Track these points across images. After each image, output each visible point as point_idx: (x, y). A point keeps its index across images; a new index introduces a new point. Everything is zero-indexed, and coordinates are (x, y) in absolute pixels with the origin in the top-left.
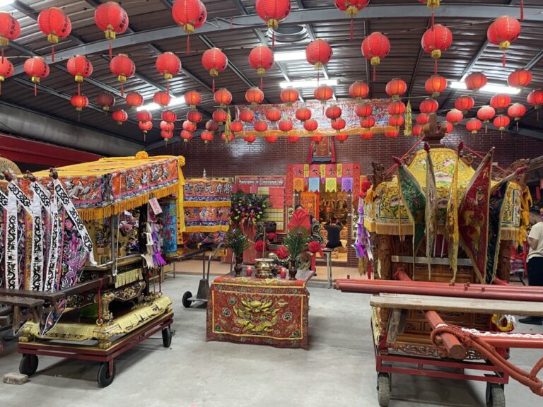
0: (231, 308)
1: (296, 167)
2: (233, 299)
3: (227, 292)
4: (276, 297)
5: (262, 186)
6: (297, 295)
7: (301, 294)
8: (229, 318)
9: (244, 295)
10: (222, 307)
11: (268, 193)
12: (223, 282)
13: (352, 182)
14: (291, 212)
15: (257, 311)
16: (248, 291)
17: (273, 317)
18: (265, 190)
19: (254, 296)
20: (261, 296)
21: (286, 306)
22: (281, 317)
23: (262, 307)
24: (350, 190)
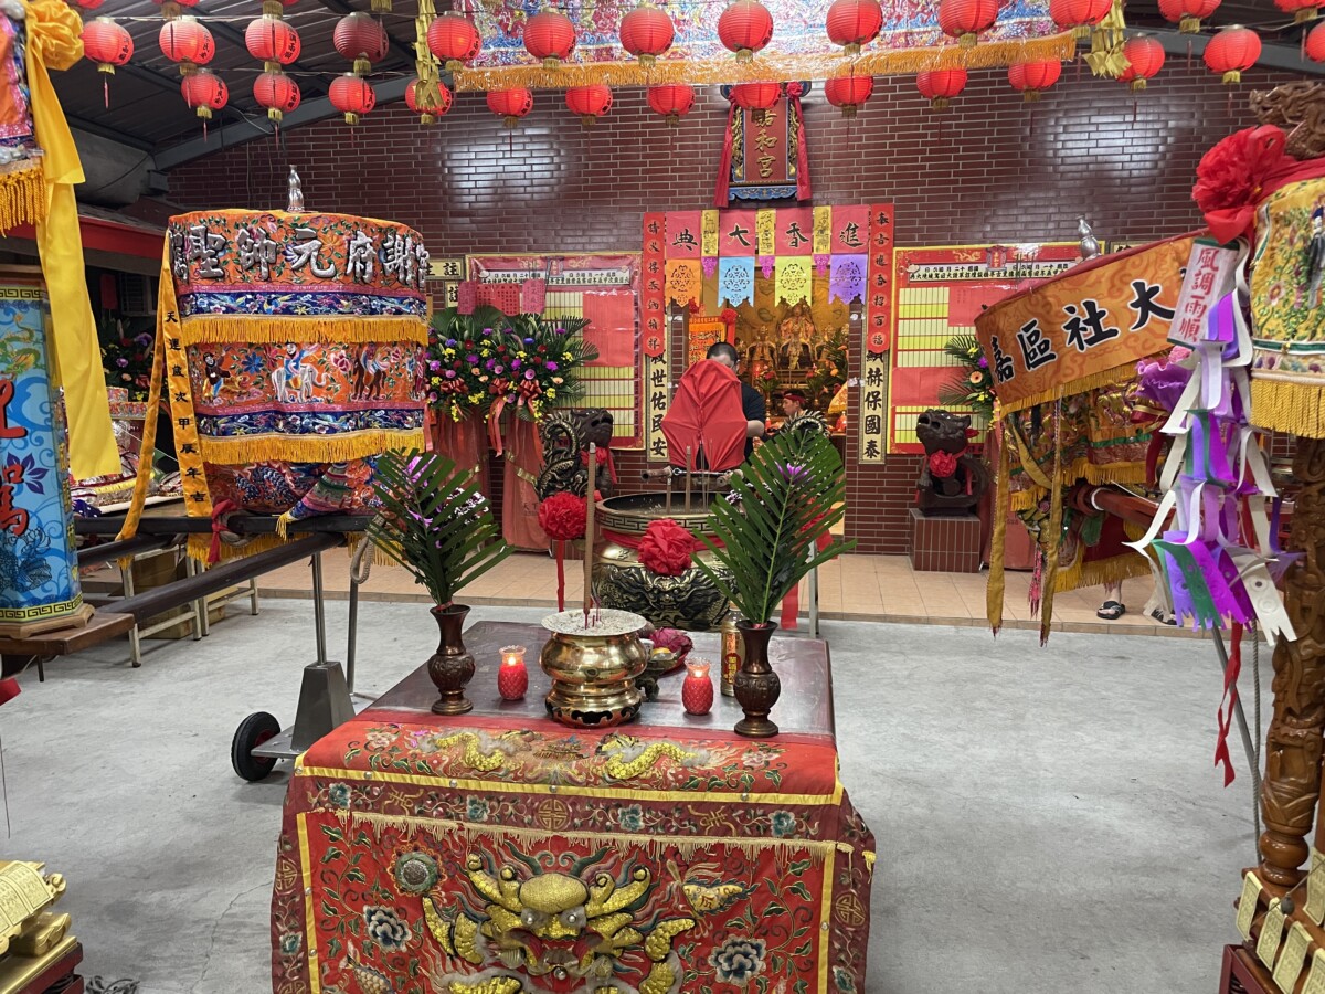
0: (410, 908)
1: (675, 219)
2: (419, 861)
3: (381, 819)
4: (674, 852)
5: (559, 289)
6: (797, 843)
7: (821, 838)
8: (400, 961)
9: (485, 839)
10: (358, 899)
11: (579, 314)
12: (355, 766)
13: (865, 269)
14: (659, 377)
15: (557, 931)
16: (503, 820)
17: (650, 961)
18: (571, 304)
19: (539, 845)
20: (581, 848)
21: (732, 904)
22: (701, 963)
23: (591, 908)
24: (857, 299)
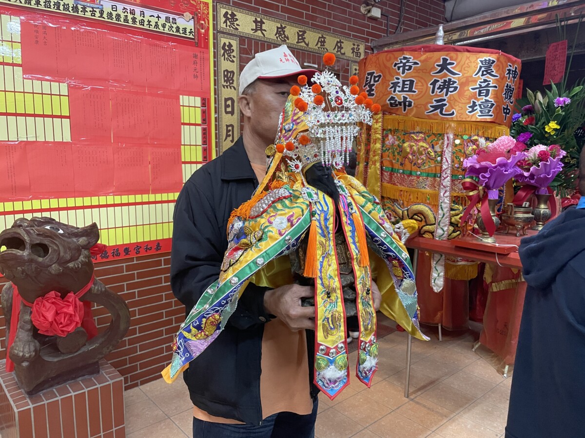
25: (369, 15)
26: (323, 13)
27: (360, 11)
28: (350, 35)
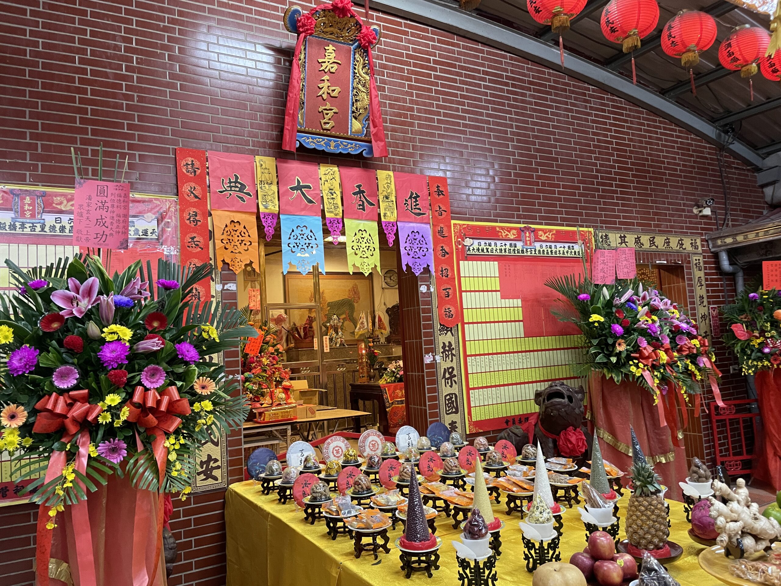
13: (430, 240)
24: (426, 270)
25: (701, 214)
26: (666, 220)
27: (693, 212)
28: (687, 233)
